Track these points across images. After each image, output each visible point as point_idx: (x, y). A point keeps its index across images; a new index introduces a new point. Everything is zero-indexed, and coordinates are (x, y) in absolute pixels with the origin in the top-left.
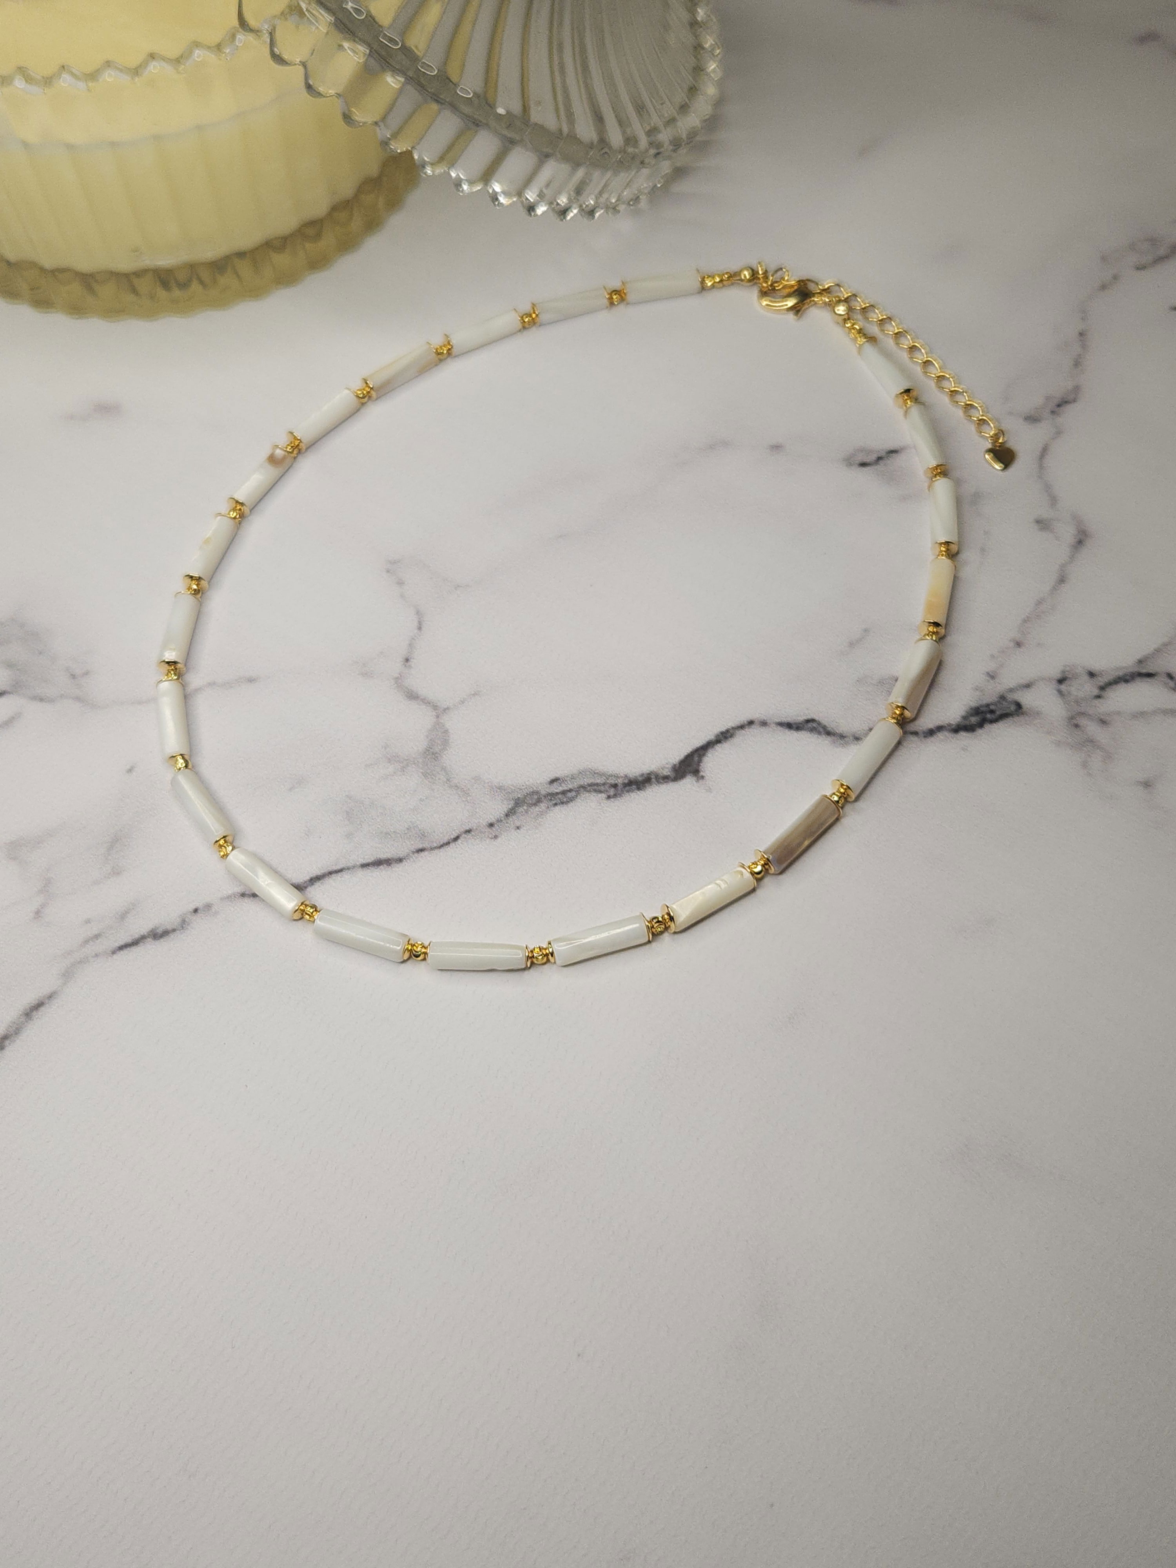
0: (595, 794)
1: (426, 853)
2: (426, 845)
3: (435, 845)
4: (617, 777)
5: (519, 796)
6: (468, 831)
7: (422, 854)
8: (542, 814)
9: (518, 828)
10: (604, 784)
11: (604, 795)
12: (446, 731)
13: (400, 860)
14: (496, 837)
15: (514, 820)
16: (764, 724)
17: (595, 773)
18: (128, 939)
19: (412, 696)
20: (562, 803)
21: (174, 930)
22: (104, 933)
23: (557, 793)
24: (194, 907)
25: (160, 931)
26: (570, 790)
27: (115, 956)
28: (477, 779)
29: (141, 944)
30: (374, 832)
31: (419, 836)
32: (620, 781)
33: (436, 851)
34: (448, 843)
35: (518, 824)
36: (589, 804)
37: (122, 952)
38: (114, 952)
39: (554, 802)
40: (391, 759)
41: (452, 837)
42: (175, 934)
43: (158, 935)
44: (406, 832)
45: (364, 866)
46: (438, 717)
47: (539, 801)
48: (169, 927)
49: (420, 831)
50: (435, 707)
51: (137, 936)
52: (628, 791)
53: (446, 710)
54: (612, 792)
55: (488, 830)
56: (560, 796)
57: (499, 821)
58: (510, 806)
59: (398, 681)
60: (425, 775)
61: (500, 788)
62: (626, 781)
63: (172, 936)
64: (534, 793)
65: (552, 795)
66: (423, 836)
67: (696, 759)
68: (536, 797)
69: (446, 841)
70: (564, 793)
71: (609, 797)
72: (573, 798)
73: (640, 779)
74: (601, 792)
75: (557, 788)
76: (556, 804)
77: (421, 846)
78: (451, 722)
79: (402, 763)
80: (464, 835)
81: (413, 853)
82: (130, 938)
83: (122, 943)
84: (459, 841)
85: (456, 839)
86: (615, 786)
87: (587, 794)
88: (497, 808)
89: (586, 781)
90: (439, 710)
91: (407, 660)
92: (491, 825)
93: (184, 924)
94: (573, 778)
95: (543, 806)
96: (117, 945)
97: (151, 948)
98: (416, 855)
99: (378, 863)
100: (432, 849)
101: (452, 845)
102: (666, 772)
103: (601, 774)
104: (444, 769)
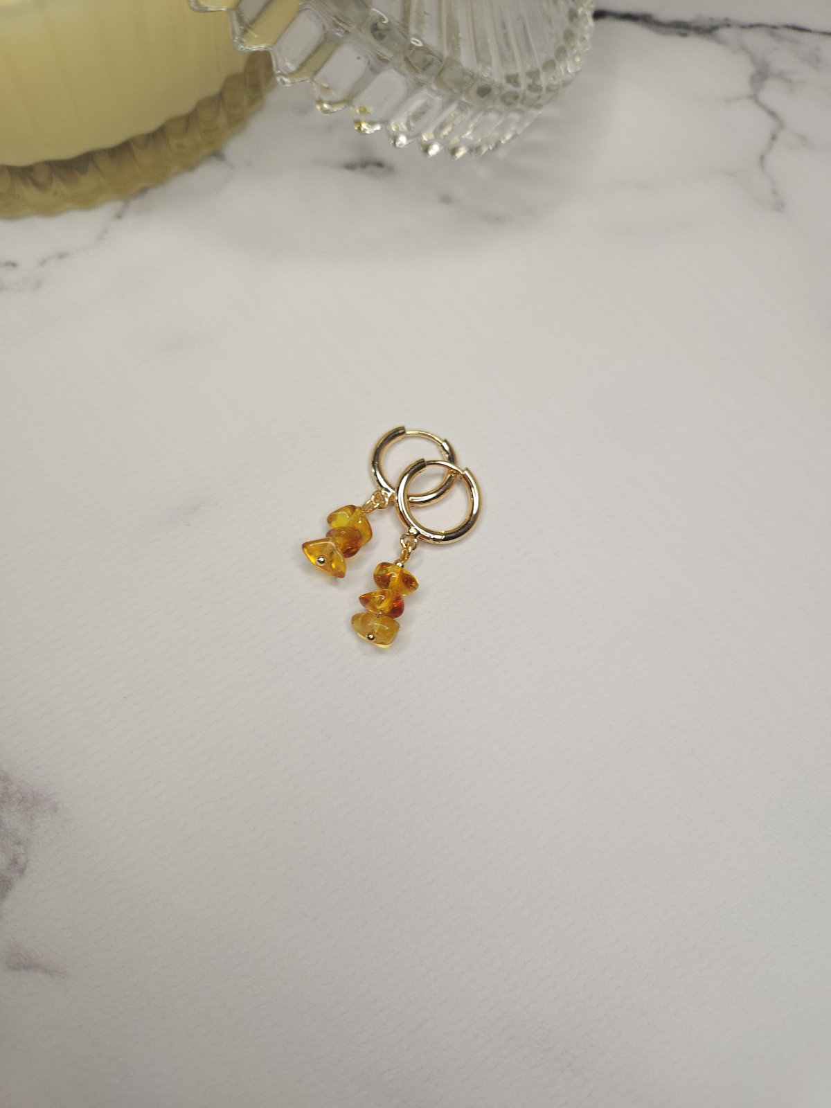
0: (659, 20)
1: (771, 24)
2: (770, 28)
4: (642, 25)
6: (743, 27)
8: (695, 21)
9: (710, 19)
10: (652, 24)
11: (654, 18)
13: (788, 27)
14: (725, 18)
15: (714, 24)
17: (657, 31)
19: (772, 114)
20: (682, 23)
23: (683, 28)
26: (675, 27)
28: (734, 52)
30: (803, 46)
31: (774, 35)
32: (641, 22)
33: (764, 23)
34: (756, 25)
36: (664, 16)
40: (789, 81)
44: (782, 40)
45: (808, 31)
46: (756, 96)
47: (696, 28)
49: (773, 38)
50: (757, 102)
52: (637, 15)
53: (749, 99)
54: (648, 18)
55: (730, 24)
57: (722, 26)
59: (781, 126)
60: (767, 66)
61: (721, 42)
62: (637, 21)
64: (698, 33)
65: (687, 28)
69: (758, 28)
70: (679, 27)
71: (651, 16)
72: (674, 23)
73: (627, 19)
76: (686, 23)
77: (774, 29)
79: (781, 76)
81: (779, 28)
84: (748, 24)
85: (752, 26)
86: (645, 20)
87: (664, 21)
88: (724, 33)
89: (663, 29)
90: (754, 98)
91: (774, 138)
92: (727, 25)
94: (672, 33)
95: (694, 25)
98: (777, 26)
99: (801, 29)
100: (766, 26)
101: (753, 23)
102: (609, 18)
103: (653, 29)
104: (755, 64)
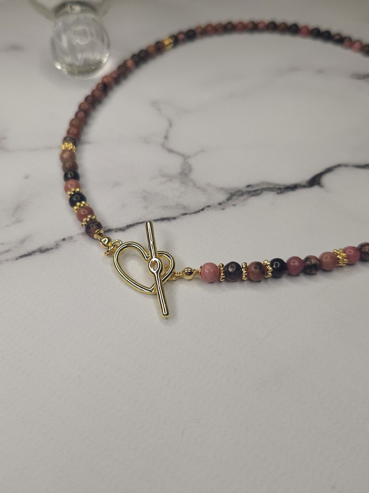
0: (270, 192)
1: (188, 216)
2: (187, 212)
3: (192, 212)
4: (280, 185)
5: (232, 192)
6: (209, 206)
7: (186, 216)
8: (245, 200)
9: (234, 205)
10: (274, 188)
11: (275, 193)
12: (190, 165)
13: (175, 218)
14: (223, 209)
15: (231, 202)
16: (346, 166)
17: (269, 184)
18: (26, 253)
19: (171, 151)
20: (255, 195)
21: (52, 249)
22: (11, 249)
23: (251, 192)
24: (63, 238)
25: (44, 249)
26: (257, 190)
27: (18, 261)
28: (209, 185)
29: (33, 255)
30: (159, 206)
31: (183, 208)
32: (282, 187)
33: (193, 215)
34: (199, 211)
35: (234, 203)
36: (269, 197)
37: (22, 259)
38: (17, 259)
39: (251, 195)
40: (163, 176)
41: (201, 209)
42: (53, 251)
43: (42, 251)
44: (176, 206)
45: (156, 220)
46: (185, 159)
47: (242, 194)
48: (49, 247)
49: (183, 206)
50: (182, 155)
51: (30, 251)
52: (286, 191)
53: (189, 157)
54: (279, 191)
55: (219, 206)
56: (253, 193)
57: (224, 202)
58: (228, 196)
59: (163, 146)
60: (182, 183)
61: (222, 189)
62: (285, 187)
63: (51, 251)
64: (239, 191)
65: (249, 192)
66: (185, 208)
67: (317, 179)
68: (240, 193)
69: (197, 210)
70: (255, 191)
71: (278, 193)
72: (259, 193)
73: (291, 186)
74: (273, 191)
75: (250, 189)
76: (251, 196)
77: (184, 212)
78: (192, 161)
79: (170, 177)
80: (206, 208)
81: (181, 215)
82: (27, 252)
83: (22, 254)
84: (205, 211)
85: (203, 209)
86: (280, 189)
87: (266, 192)
88: (222, 197)
89: (265, 186)
90: (185, 157)
91: (166, 138)
92: (220, 204)
93: (57, 246)
94: (258, 185)
95: (245, 196)
96: (19, 255)
97: (39, 257)
98: (183, 216)
99: (163, 219)
100: (191, 214)
101: (201, 212)
102: (304, 183)
103: (272, 184)
104: (192, 180)
